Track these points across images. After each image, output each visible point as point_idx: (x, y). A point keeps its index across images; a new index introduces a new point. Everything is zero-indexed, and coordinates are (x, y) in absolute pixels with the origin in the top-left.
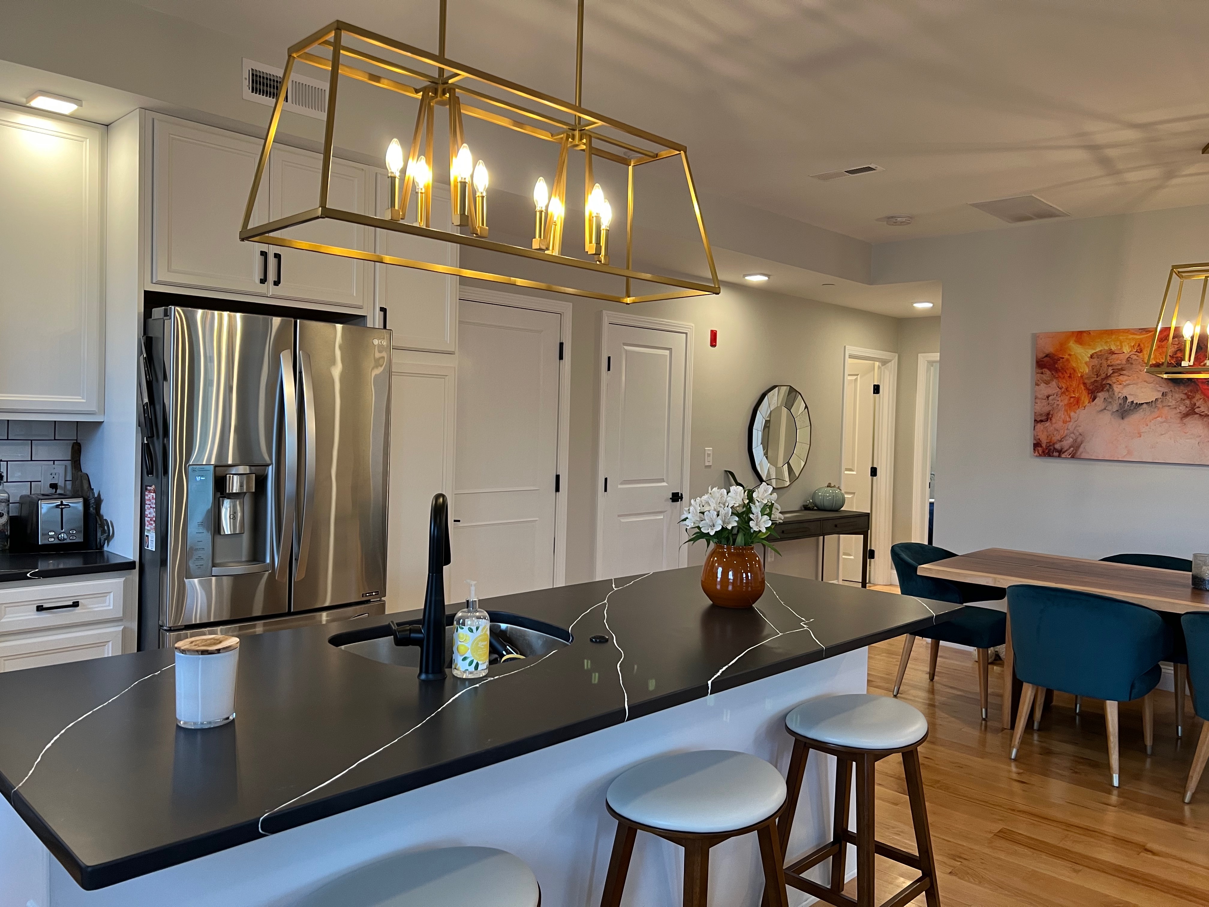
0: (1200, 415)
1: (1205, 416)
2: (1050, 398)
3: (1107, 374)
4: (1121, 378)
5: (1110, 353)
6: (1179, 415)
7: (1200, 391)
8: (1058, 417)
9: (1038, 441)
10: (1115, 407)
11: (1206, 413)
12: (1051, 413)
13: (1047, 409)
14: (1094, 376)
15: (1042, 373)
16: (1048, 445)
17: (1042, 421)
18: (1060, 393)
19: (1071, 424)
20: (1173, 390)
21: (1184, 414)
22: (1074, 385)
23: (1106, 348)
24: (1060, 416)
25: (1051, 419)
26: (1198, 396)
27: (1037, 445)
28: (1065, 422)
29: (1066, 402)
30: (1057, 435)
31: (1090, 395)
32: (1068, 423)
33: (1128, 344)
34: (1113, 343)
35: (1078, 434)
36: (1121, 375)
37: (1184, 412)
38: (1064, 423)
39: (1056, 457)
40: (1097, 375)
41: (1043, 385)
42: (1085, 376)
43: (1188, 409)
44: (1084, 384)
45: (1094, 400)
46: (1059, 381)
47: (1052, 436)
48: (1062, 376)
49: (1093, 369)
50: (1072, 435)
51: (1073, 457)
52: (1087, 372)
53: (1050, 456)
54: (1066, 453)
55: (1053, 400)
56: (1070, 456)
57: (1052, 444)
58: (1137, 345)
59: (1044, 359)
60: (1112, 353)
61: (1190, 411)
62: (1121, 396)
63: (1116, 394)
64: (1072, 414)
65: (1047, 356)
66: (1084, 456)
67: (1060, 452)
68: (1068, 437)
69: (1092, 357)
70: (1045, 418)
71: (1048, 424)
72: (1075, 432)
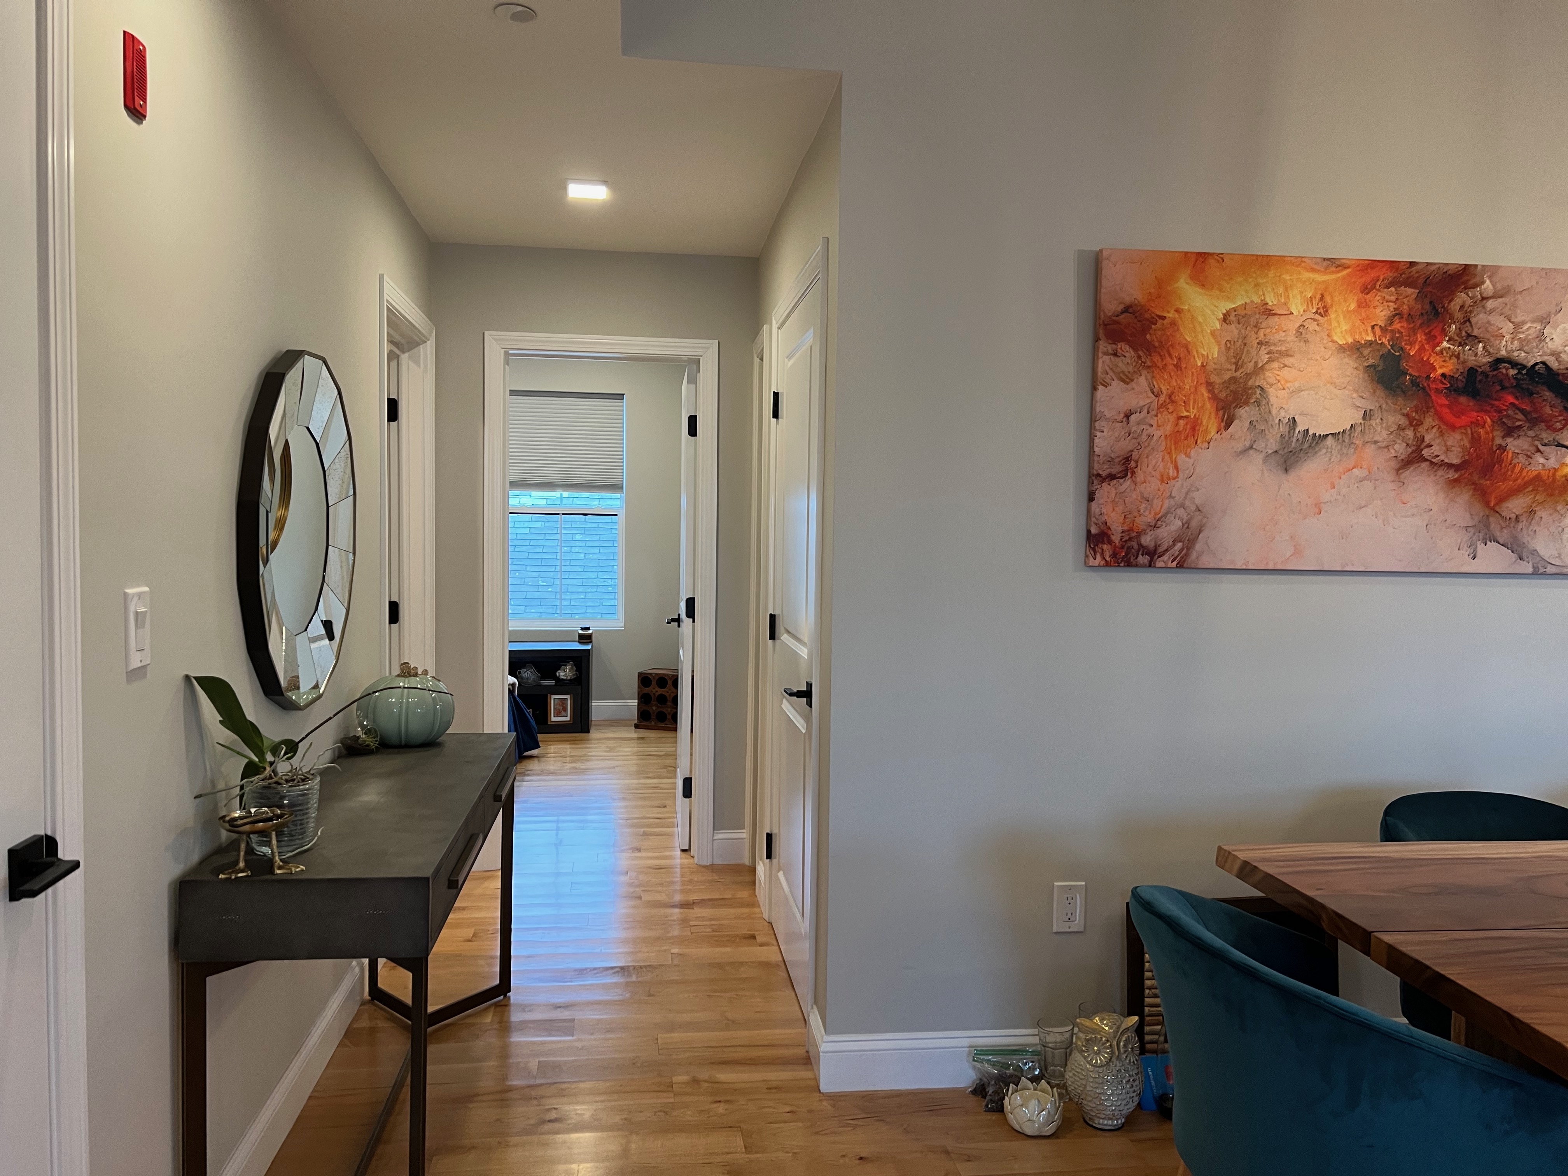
0: (1432, 462)
1: (1441, 465)
2: (1133, 418)
3: (1256, 363)
4: (1285, 373)
5: (1264, 313)
6: (1394, 464)
7: (1432, 410)
8: (1150, 468)
9: (1104, 528)
10: (1272, 443)
11: (1442, 457)
12: (1135, 455)
13: (1126, 445)
14: (1229, 367)
15: (1115, 354)
16: (1127, 538)
17: (1112, 477)
18: (1155, 405)
19: (1178, 484)
20: (1384, 406)
21: (1402, 460)
22: (1187, 387)
23: (1257, 300)
24: (1153, 464)
25: (1133, 473)
26: (1429, 421)
27: (1096, 538)
28: (1165, 479)
29: (1168, 428)
30: (1147, 513)
31: (1221, 413)
32: (1172, 482)
33: (1301, 292)
34: (1270, 289)
35: (1193, 508)
36: (1285, 366)
37: (1403, 457)
38: (1162, 481)
39: (1143, 566)
40: (1236, 364)
41: (1116, 385)
42: (1211, 367)
43: (1410, 450)
44: (1209, 385)
45: (1228, 426)
46: (1153, 377)
47: (1136, 514)
48: (1160, 365)
49: (1228, 349)
50: (1181, 512)
51: (1181, 566)
52: (1216, 355)
53: (1129, 565)
54: (1165, 558)
55: (1139, 423)
56: (1175, 562)
57: (1134, 534)
58: (1319, 296)
59: (1121, 317)
60: (1269, 313)
61: (1414, 455)
62: (1285, 416)
63: (1274, 412)
64: (1181, 459)
65: (1126, 310)
66: (1207, 561)
67: (1153, 554)
68: (1170, 517)
69: (1225, 319)
70: (1123, 468)
71: (1127, 484)
72: (1187, 503)
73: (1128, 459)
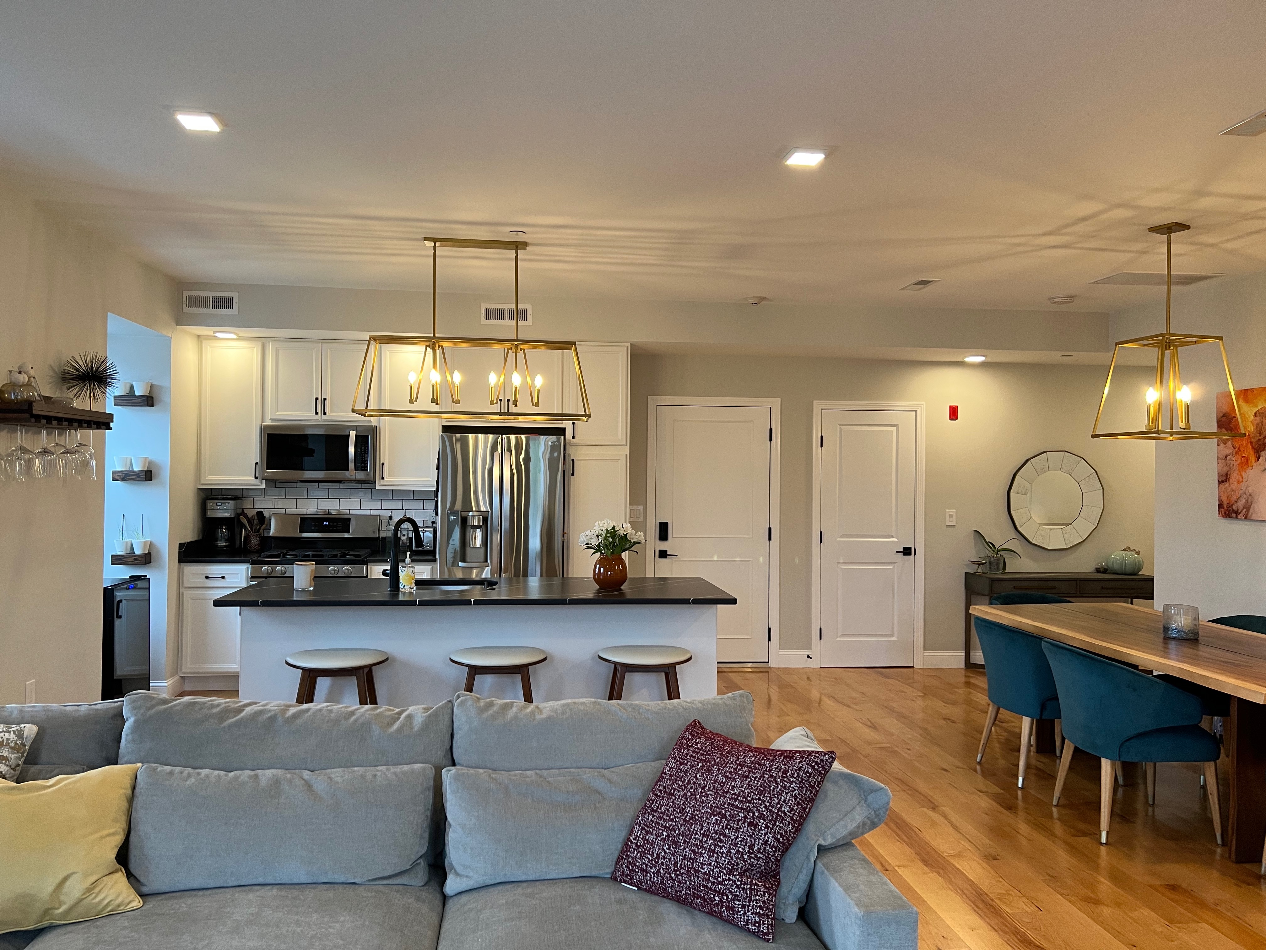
2: (1228, 458)
9: (1222, 502)
12: (1229, 473)
13: (1226, 469)
14: (1257, 435)
15: (1222, 433)
16: (1229, 506)
17: (1223, 482)
18: (1234, 452)
19: (1243, 484)
22: (1244, 444)
24: (1235, 476)
25: (1229, 480)
27: (1220, 506)
28: (1239, 482)
29: (1239, 462)
30: (1234, 496)
31: (1256, 454)
32: (1241, 484)
35: (1248, 494)
39: (1234, 518)
40: (1260, 433)
41: (1222, 445)
42: (1252, 435)
44: (1251, 443)
45: (1258, 459)
46: (1233, 441)
47: (1231, 497)
48: (1235, 436)
49: (1257, 427)
50: (1245, 496)
51: (1246, 518)
52: (1253, 430)
53: (1230, 517)
54: (1241, 515)
55: (1230, 460)
56: (1244, 517)
57: (1231, 505)
59: (1222, 419)
64: (1244, 474)
65: (1223, 416)
66: (1254, 517)
67: (1237, 513)
68: (1241, 498)
69: (1255, 415)
70: (1225, 478)
71: (1227, 484)
72: (1247, 492)
73: (1227, 474)
